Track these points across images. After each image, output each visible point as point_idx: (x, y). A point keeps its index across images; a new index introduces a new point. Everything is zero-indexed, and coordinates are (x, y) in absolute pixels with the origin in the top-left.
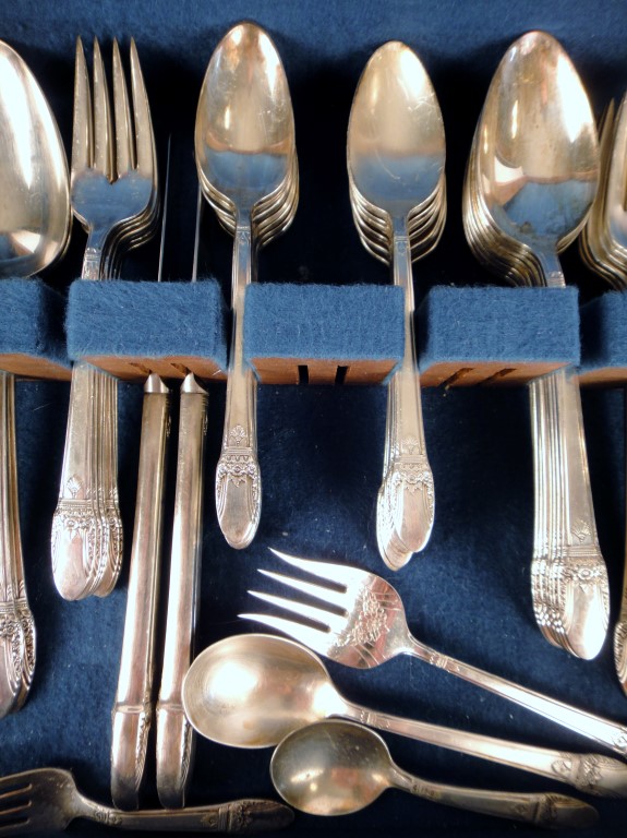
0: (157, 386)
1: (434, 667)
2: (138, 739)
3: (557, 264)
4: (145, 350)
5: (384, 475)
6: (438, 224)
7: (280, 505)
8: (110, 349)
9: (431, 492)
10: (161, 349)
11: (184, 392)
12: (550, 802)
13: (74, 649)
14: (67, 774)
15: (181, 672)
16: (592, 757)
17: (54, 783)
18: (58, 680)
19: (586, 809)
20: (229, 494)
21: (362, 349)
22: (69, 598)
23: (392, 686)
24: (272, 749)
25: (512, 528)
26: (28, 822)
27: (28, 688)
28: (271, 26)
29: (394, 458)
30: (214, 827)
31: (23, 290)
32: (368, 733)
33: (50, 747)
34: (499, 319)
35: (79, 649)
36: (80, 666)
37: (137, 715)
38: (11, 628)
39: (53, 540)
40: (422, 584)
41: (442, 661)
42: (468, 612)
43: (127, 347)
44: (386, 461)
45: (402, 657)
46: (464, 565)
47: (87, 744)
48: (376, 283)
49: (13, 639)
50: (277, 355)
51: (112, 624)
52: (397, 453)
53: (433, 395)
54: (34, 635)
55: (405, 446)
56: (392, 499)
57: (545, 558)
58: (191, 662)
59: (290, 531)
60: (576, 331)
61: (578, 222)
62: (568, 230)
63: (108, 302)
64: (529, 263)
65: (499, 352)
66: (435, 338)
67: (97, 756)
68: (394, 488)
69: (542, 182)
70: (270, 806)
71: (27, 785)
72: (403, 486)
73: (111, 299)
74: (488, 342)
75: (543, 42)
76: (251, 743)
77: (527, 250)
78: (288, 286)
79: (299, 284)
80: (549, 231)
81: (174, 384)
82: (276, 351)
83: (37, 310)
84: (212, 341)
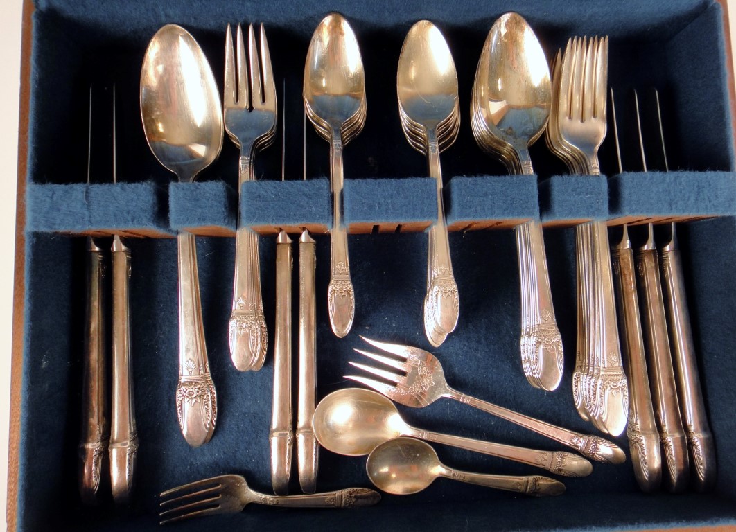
0: (284, 239)
1: (462, 403)
2: (287, 452)
3: (528, 155)
4: (288, 221)
5: (428, 288)
6: (455, 128)
7: (363, 310)
8: (268, 221)
9: (457, 297)
10: (297, 220)
11: (301, 242)
12: (536, 480)
13: (239, 404)
14: (242, 478)
15: (310, 413)
16: (560, 452)
17: (234, 483)
18: (230, 423)
19: (557, 485)
20: (337, 304)
21: (413, 216)
22: (241, 370)
23: (438, 417)
24: (366, 457)
25: (509, 318)
26: (220, 507)
27: (214, 428)
28: (348, 14)
29: (434, 278)
30: (333, 505)
31: (215, 188)
32: (423, 444)
33: (228, 463)
34: (491, 195)
35: (242, 404)
36: (244, 414)
37: (285, 439)
38: (203, 391)
39: (230, 335)
40: (454, 355)
41: (467, 399)
42: (482, 371)
43: (277, 220)
44: (429, 279)
45: (443, 399)
46: (479, 342)
47: (251, 460)
48: (420, 177)
49: (205, 397)
50: (365, 221)
51: (263, 387)
52: (436, 274)
53: (455, 237)
54: (215, 395)
55: (440, 270)
56: (434, 302)
57: (527, 334)
58: (316, 407)
59: (370, 326)
60: (536, 199)
61: (541, 127)
62: (535, 132)
63: (265, 194)
64: (512, 153)
65: (492, 215)
66: (455, 207)
67: (258, 467)
68: (434, 295)
69: (518, 108)
70: (367, 492)
71: (218, 485)
72: (440, 294)
73: (266, 191)
74: (486, 209)
75: (515, 18)
76: (354, 453)
77: (510, 147)
78: (369, 180)
79: (375, 179)
80: (524, 134)
81: (295, 237)
82: (364, 219)
83: (223, 200)
84: (326, 214)
